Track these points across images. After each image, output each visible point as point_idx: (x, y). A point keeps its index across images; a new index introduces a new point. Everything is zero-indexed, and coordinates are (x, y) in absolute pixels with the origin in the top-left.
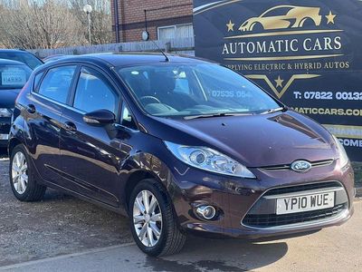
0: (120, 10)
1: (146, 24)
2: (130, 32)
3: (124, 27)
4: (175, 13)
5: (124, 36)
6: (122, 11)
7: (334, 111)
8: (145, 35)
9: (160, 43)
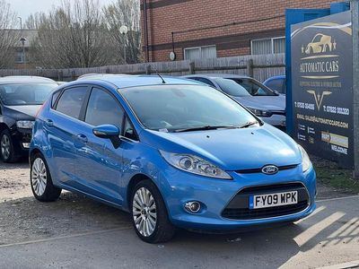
0: (149, 32)
1: (173, 46)
2: (158, 53)
3: (154, 48)
4: (199, 36)
5: (153, 56)
6: (152, 34)
7: (336, 123)
8: (172, 55)
9: (185, 63)
